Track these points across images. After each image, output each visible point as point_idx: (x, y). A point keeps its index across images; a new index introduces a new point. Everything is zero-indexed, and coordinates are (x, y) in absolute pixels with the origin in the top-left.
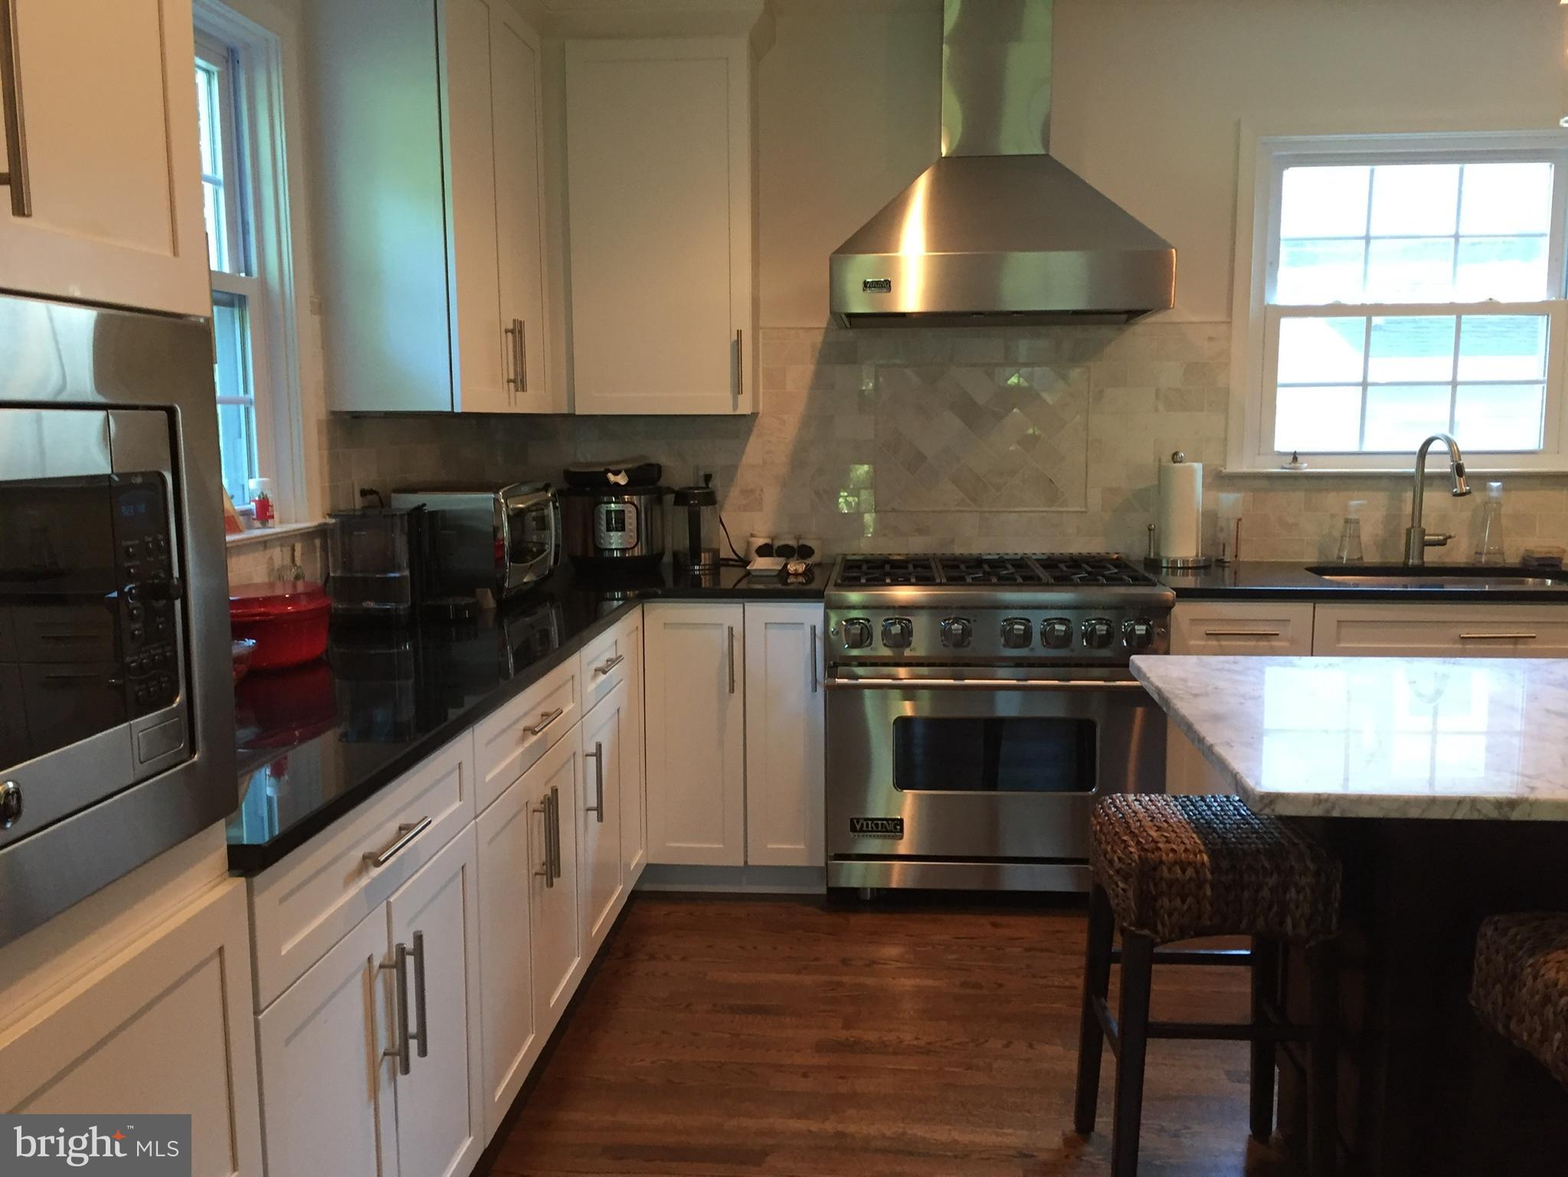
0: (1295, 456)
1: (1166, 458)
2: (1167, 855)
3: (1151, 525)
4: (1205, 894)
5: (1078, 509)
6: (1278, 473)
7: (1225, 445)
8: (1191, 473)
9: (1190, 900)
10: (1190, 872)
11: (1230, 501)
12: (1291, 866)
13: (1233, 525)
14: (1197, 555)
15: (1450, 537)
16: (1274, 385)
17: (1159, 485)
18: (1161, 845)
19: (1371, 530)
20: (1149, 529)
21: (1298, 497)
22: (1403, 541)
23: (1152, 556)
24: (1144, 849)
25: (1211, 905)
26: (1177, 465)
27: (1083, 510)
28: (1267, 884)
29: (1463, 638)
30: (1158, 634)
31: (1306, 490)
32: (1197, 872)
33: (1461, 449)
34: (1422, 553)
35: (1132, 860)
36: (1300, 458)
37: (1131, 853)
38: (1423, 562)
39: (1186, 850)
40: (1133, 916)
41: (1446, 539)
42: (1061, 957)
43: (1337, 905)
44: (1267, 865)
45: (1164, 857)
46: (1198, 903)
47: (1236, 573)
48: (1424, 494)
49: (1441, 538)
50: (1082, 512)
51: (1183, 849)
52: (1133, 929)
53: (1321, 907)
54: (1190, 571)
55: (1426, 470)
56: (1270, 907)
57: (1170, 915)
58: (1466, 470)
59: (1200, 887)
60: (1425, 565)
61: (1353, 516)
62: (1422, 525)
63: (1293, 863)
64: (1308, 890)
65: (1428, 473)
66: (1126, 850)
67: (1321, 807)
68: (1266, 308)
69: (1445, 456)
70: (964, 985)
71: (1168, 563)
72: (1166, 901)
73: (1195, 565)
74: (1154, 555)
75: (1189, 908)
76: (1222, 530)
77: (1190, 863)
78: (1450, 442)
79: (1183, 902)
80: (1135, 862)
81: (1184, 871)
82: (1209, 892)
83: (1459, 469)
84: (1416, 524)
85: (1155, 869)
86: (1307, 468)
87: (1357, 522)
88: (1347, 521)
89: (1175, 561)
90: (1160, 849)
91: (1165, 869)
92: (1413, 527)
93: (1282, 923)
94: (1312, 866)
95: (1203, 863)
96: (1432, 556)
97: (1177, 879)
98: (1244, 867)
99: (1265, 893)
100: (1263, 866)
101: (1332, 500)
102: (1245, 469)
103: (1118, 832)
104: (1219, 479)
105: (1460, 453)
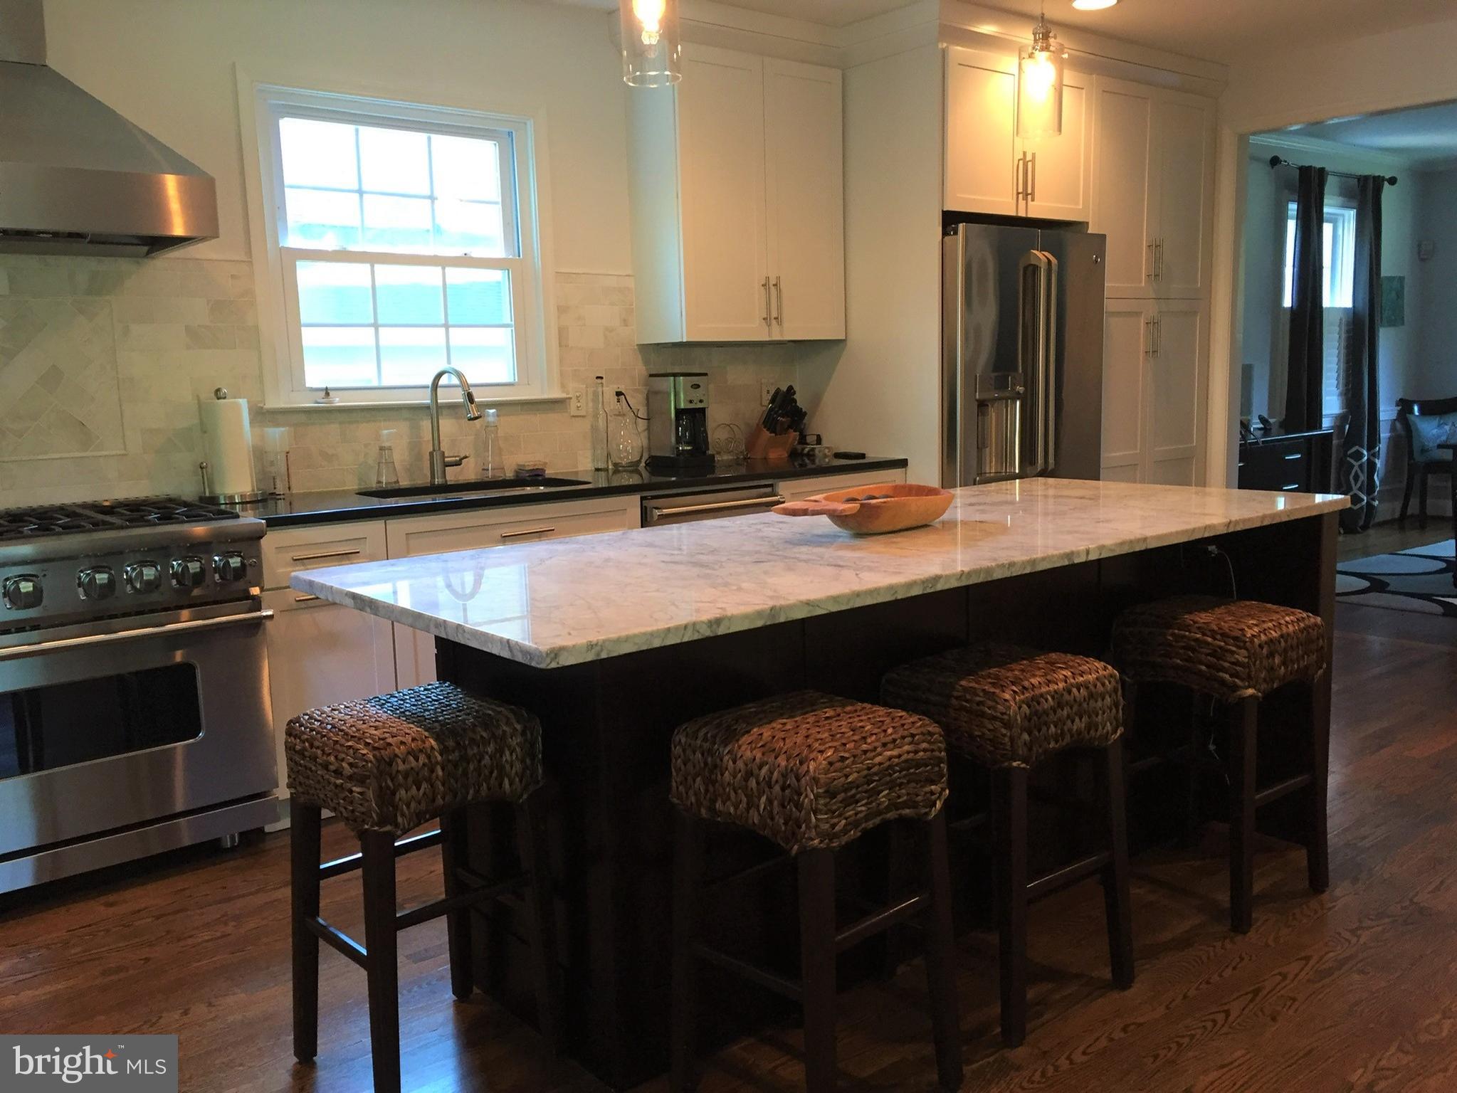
0: (327, 392)
1: (207, 395)
2: (399, 748)
3: (202, 463)
4: (437, 775)
5: (119, 452)
6: (312, 407)
7: (262, 382)
8: (238, 406)
9: (424, 786)
10: (422, 759)
11: (277, 435)
12: (503, 731)
13: (282, 457)
14: (253, 490)
15: (466, 457)
16: (298, 325)
17: (202, 423)
18: (390, 740)
19: (400, 456)
20: (201, 467)
21: (333, 429)
22: (427, 464)
23: (207, 494)
24: (375, 749)
25: (443, 785)
26: (220, 401)
27: (123, 452)
28: (487, 753)
29: (504, 537)
30: (250, 565)
31: (341, 423)
32: (429, 757)
33: (470, 382)
34: (444, 472)
35: (367, 761)
36: (331, 393)
37: (364, 755)
38: (446, 481)
39: (414, 739)
40: (374, 815)
41: (461, 460)
42: (198, 911)
43: (540, 756)
44: (484, 734)
45: (397, 751)
46: (432, 786)
47: (290, 504)
48: (440, 421)
49: (458, 459)
50: (123, 455)
51: (410, 739)
52: (376, 828)
53: (528, 761)
54: (248, 505)
55: (439, 401)
56: (491, 773)
57: (408, 806)
58: (476, 400)
59: (432, 771)
60: (448, 483)
61: (387, 444)
62: (442, 449)
63: (504, 728)
64: (518, 749)
65: (441, 403)
66: (357, 755)
67: (593, 651)
68: (280, 249)
69: (457, 388)
70: (104, 973)
71: (225, 500)
72: (402, 793)
73: (254, 499)
74: (210, 493)
75: (425, 793)
76: (272, 463)
77: (421, 751)
78: (459, 375)
79: (418, 789)
80: (371, 762)
81: (417, 759)
82: (440, 773)
83: (470, 397)
84: (437, 448)
85: (390, 764)
86: (338, 402)
87: (390, 449)
88: (382, 449)
89: (232, 497)
90: (390, 744)
91: (399, 761)
92: (434, 450)
93: (501, 785)
94: (518, 727)
95: (432, 748)
96: (452, 475)
97: (412, 768)
98: (467, 742)
99: (487, 760)
100: (482, 736)
101: (363, 431)
102: (282, 404)
103: (337, 741)
104: (262, 416)
105: (469, 386)
